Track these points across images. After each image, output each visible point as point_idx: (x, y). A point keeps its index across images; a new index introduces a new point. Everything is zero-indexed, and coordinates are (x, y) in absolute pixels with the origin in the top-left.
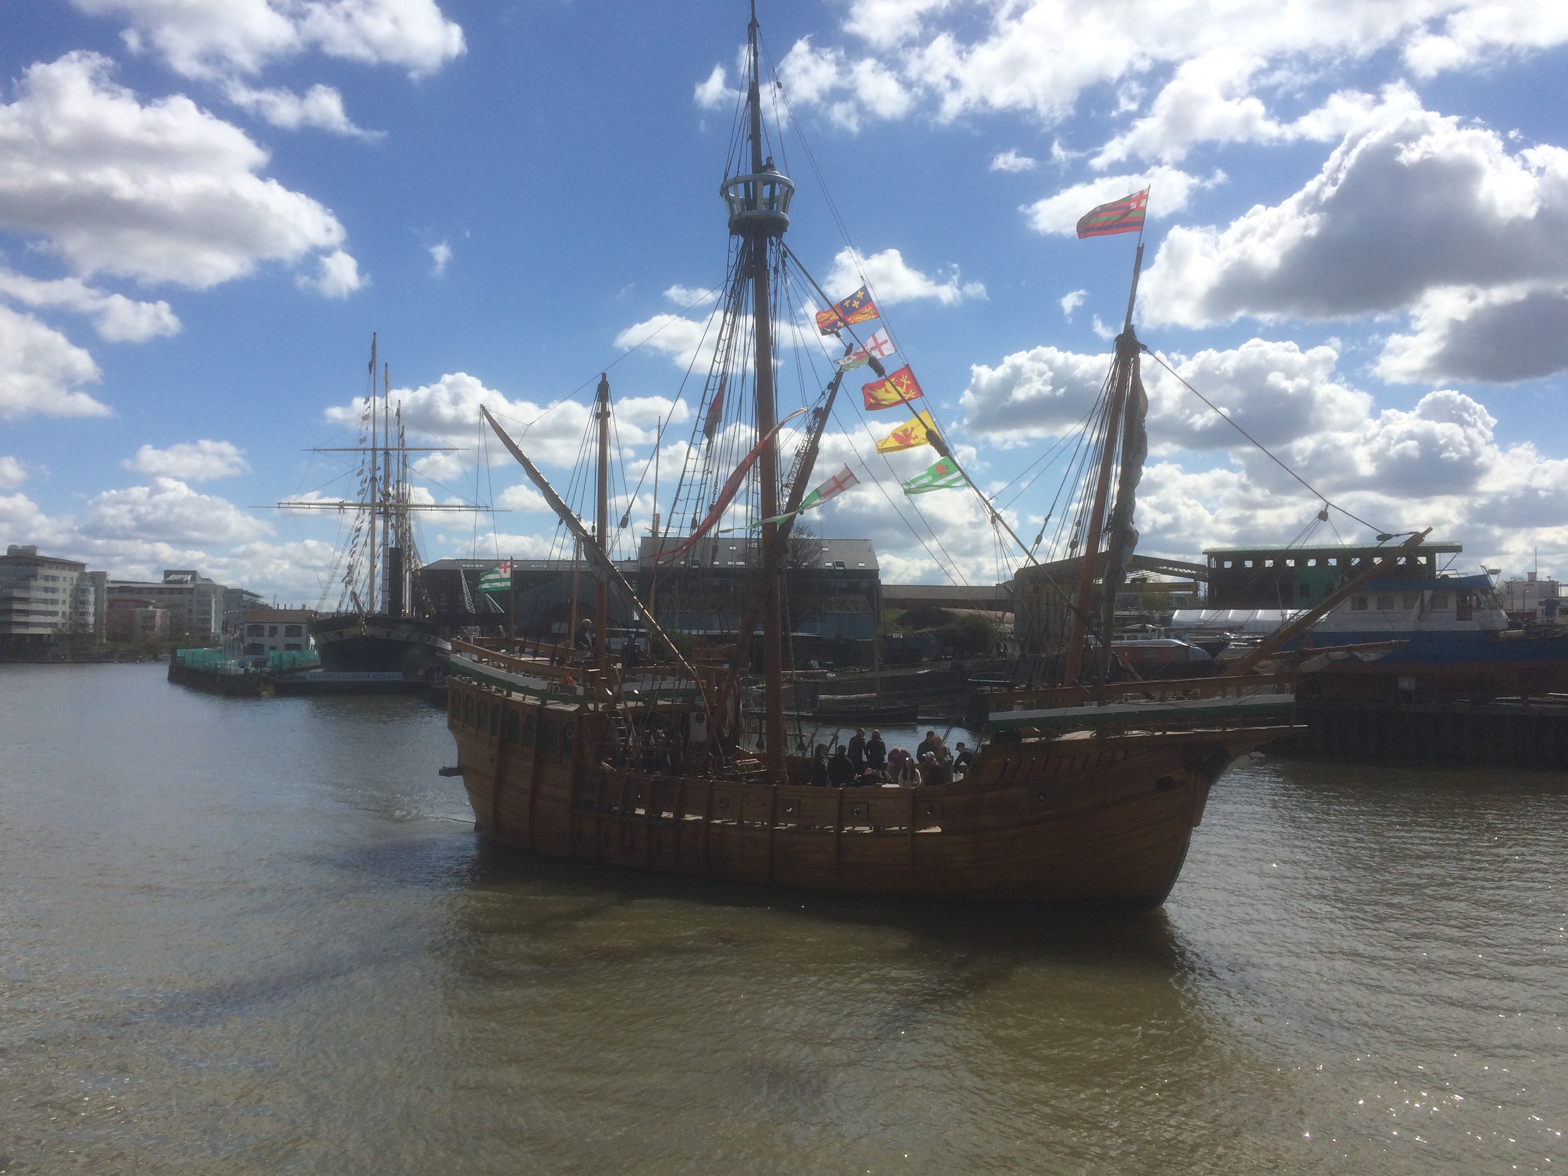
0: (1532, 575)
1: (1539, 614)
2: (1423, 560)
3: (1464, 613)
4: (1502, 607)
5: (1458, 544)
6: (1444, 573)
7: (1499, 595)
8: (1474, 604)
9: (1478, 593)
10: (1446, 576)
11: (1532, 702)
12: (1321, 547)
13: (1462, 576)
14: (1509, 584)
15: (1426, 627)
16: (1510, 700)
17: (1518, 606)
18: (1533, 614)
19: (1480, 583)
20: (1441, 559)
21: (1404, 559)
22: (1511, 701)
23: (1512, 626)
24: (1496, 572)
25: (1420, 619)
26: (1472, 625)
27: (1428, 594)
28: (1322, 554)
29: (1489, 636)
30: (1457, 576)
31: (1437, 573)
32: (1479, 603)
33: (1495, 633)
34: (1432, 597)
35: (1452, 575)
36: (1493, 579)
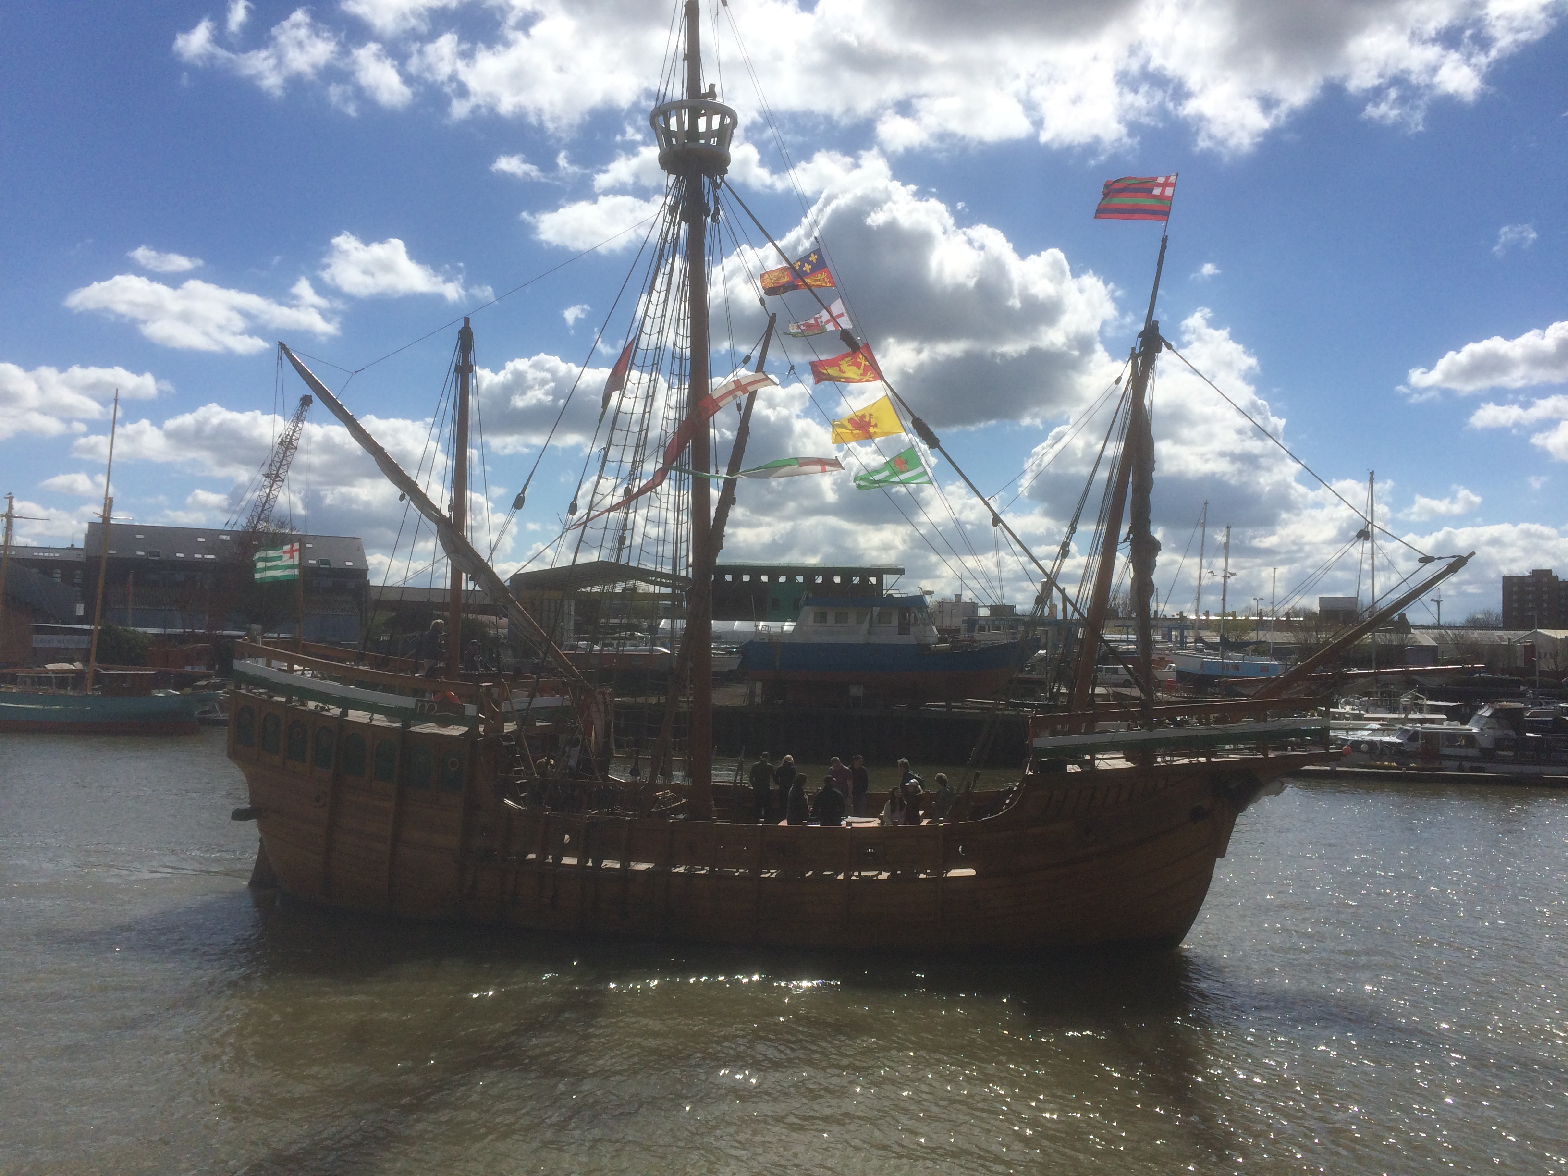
0: (958, 597)
1: (962, 631)
2: (873, 580)
3: (904, 628)
4: (934, 624)
5: (902, 567)
6: (890, 592)
7: (932, 613)
8: (912, 620)
9: (916, 612)
10: (891, 595)
11: (955, 707)
12: (791, 565)
13: (903, 596)
14: (940, 604)
15: (874, 639)
16: (936, 706)
17: (946, 623)
18: (958, 631)
19: (917, 602)
20: (888, 579)
21: (858, 578)
22: (938, 706)
23: (942, 640)
24: (930, 593)
25: (870, 633)
26: (909, 639)
27: (876, 610)
28: (791, 571)
29: (923, 648)
30: (899, 596)
31: (884, 592)
32: (916, 619)
33: (927, 646)
34: (879, 613)
35: (896, 594)
36: (928, 598)
